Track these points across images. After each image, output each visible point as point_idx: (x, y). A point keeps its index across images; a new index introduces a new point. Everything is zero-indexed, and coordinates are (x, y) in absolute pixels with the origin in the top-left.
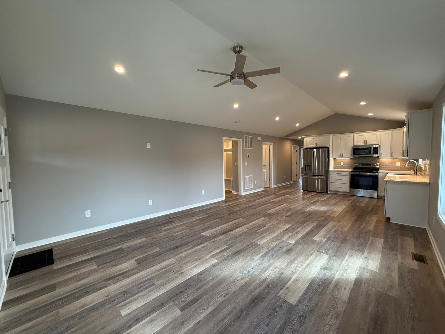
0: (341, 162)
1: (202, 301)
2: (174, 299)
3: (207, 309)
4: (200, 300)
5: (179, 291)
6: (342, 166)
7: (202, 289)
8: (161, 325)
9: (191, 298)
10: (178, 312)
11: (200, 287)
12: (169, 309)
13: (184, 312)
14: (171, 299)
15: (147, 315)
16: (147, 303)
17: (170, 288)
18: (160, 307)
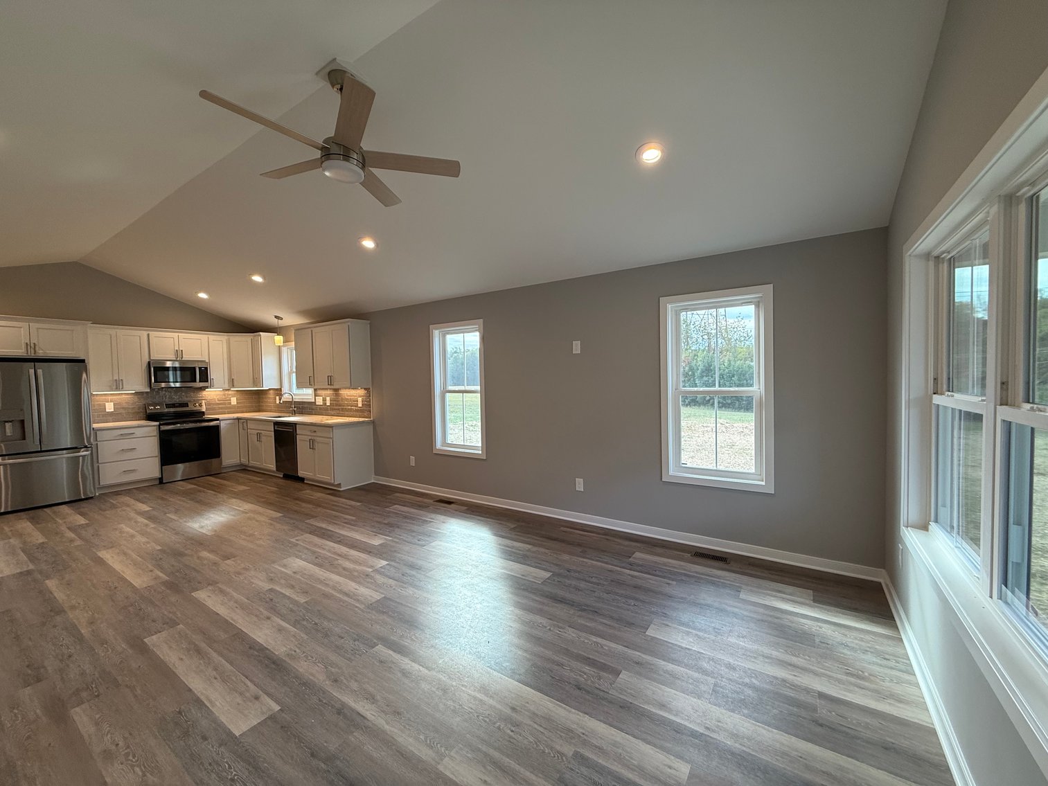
0: (107, 404)
1: (584, 652)
2: (602, 694)
3: (597, 643)
4: (585, 655)
5: (577, 692)
6: (111, 414)
7: (556, 658)
8: (660, 689)
9: (587, 669)
10: (624, 676)
11: (554, 662)
12: (625, 691)
13: (620, 668)
14: (604, 699)
15: (658, 720)
16: (634, 737)
17: (575, 713)
18: (629, 708)
